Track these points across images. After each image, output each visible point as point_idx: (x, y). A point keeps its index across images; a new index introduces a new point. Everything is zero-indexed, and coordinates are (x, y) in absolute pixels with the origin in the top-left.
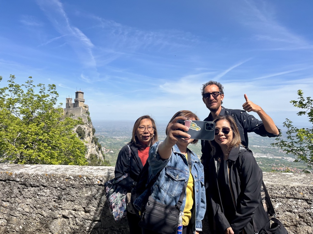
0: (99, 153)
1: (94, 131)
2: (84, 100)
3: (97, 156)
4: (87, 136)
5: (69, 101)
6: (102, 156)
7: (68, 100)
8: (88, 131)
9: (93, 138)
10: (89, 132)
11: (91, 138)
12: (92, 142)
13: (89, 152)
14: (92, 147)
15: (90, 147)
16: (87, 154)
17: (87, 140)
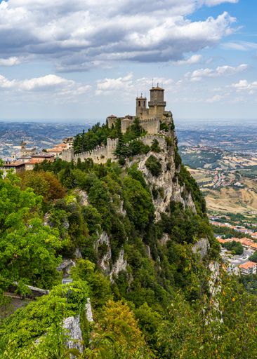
0: (186, 199)
1: (178, 161)
3: (183, 204)
4: (164, 171)
8: (167, 162)
10: (169, 164)
11: (173, 174)
12: (174, 180)
13: (168, 198)
14: (174, 190)
15: (170, 189)
16: (165, 201)
17: (164, 178)
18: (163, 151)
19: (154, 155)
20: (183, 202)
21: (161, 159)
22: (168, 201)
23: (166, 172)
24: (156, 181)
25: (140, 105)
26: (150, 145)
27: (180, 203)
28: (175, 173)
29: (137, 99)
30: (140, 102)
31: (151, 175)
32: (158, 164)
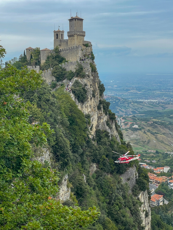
0: (111, 128)
1: (102, 89)
2: (85, 32)
3: (109, 133)
4: (90, 98)
5: (59, 35)
6: (117, 134)
7: (57, 34)
8: (92, 89)
9: (101, 102)
10: (94, 92)
11: (97, 101)
12: (99, 108)
13: (94, 126)
14: (99, 118)
15: (96, 117)
16: (91, 129)
17: (90, 105)
18: (89, 77)
19: (79, 80)
20: (109, 131)
21: (86, 85)
22: (94, 129)
23: (91, 99)
24: (82, 107)
25: (57, 38)
26: (74, 71)
27: (105, 131)
28: (100, 101)
29: (55, 32)
30: (58, 35)
31: (77, 102)
32: (84, 90)
